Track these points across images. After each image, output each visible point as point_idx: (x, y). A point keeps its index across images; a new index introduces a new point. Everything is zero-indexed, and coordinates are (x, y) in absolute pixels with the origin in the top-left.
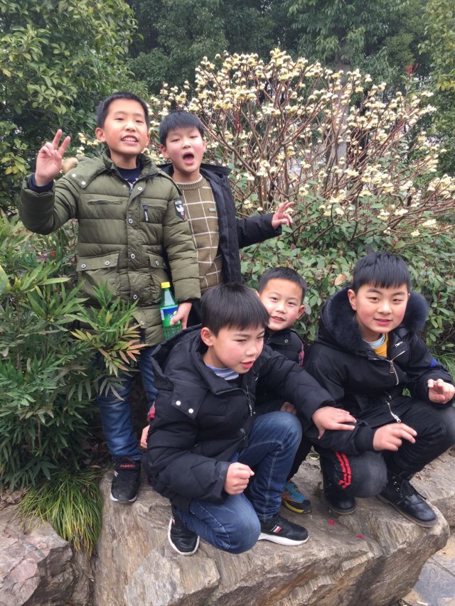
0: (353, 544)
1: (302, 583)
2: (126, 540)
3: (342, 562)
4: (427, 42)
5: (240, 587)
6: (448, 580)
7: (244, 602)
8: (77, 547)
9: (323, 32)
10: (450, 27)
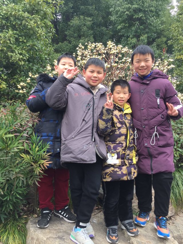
4: (171, 40)
9: (131, 36)
10: (180, 35)
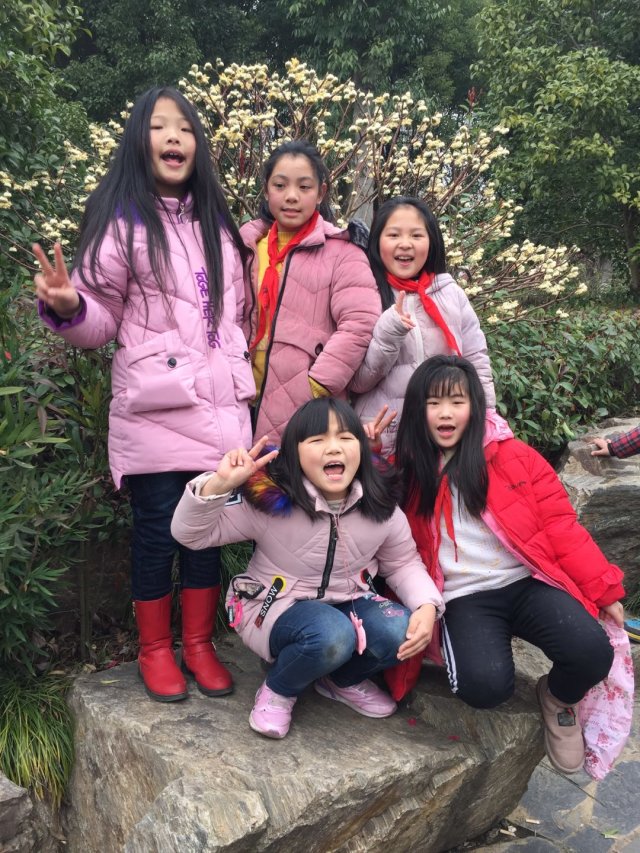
0: (447, 750)
1: (379, 811)
2: (117, 777)
3: (432, 776)
4: (481, 62)
5: (296, 828)
6: (560, 786)
7: (301, 848)
8: (39, 796)
9: (337, 43)
10: (513, 42)
